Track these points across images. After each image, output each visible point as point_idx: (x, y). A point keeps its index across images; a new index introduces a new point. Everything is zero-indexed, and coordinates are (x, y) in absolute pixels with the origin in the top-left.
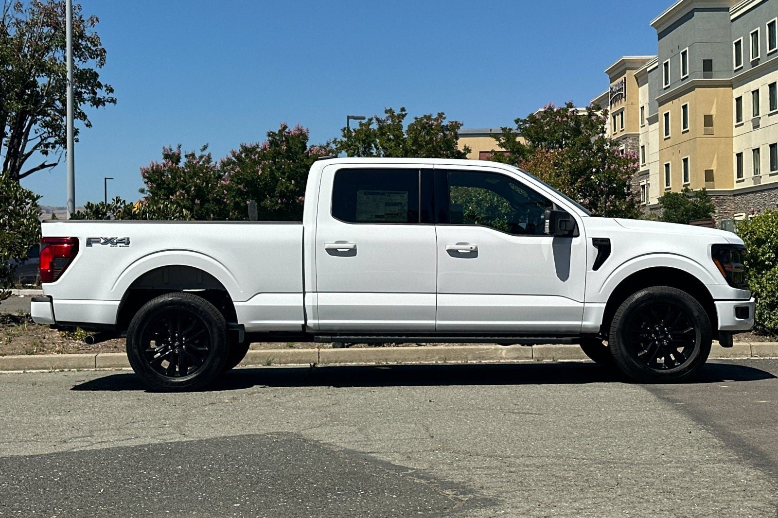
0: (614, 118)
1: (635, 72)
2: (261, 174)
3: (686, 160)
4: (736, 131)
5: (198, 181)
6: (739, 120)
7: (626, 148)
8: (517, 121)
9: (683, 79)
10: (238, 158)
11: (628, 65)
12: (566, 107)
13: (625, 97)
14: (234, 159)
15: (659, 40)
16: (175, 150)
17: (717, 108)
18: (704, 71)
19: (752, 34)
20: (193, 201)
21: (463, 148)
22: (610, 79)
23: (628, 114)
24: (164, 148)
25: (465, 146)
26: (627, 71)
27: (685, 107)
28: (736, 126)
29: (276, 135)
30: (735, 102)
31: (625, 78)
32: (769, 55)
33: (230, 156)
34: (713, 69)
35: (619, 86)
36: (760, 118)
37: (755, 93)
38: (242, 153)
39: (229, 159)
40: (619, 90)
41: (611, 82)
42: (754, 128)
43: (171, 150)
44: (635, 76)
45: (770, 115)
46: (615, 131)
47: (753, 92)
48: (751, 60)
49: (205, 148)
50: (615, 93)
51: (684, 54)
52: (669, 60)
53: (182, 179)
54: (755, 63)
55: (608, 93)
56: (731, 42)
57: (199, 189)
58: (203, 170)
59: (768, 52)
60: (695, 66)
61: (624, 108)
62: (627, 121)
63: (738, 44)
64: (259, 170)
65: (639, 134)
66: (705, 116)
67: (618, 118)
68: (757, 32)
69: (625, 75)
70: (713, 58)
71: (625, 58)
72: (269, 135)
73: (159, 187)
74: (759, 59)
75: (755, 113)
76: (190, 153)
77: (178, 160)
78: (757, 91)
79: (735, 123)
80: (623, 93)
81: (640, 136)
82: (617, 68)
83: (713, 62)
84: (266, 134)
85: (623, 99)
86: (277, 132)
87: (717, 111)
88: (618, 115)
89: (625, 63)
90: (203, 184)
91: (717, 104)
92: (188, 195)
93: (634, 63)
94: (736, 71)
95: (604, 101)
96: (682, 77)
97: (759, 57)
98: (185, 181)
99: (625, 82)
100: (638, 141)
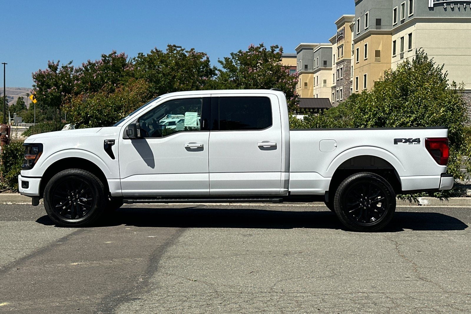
0: (339, 49)
1: (350, 24)
2: (96, 78)
3: (365, 76)
4: (393, 60)
5: (64, 82)
6: (394, 54)
7: (344, 67)
8: (232, 54)
9: (366, 29)
10: (86, 67)
11: (346, 20)
12: (260, 46)
13: (344, 38)
14: (84, 69)
15: (356, 6)
16: (56, 63)
17: (382, 46)
18: (376, 25)
19: (402, 5)
20: (61, 93)
21: (213, 67)
22: (338, 27)
23: (345, 48)
24: (49, 61)
25: (214, 67)
26: (346, 23)
27: (366, 45)
28: (393, 57)
29: (107, 57)
30: (393, 43)
31: (344, 27)
32: (409, 17)
33: (81, 67)
34: (382, 24)
35: (341, 32)
36: (404, 53)
37: (402, 39)
38: (88, 66)
39: (80, 68)
40: (341, 34)
41: (338, 29)
42: (401, 59)
43: (53, 63)
44: (350, 26)
45: (409, 51)
46: (339, 57)
47: (401, 38)
48: (401, 20)
49: (71, 63)
50: (339, 35)
51: (367, 15)
52: (360, 18)
53: (54, 80)
54: (403, 21)
55: (336, 36)
56: (392, 9)
57: (64, 86)
58: (67, 76)
59: (409, 15)
60: (372, 22)
61: (343, 44)
62: (345, 52)
63: (395, 10)
64: (94, 76)
65: (351, 59)
66: (376, 51)
67: (341, 49)
68: (404, 4)
69: (344, 26)
70: (381, 18)
71: (344, 15)
72: (103, 56)
73: (42, 84)
74: (404, 19)
75: (402, 51)
76: (65, 65)
77: (56, 69)
78: (403, 37)
79: (392, 55)
80: (343, 35)
81: (352, 60)
82: (341, 21)
83: (382, 20)
84: (101, 55)
85: (343, 39)
86: (108, 56)
87: (382, 48)
88: (340, 48)
89: (344, 19)
90: (66, 84)
91: (382, 44)
92: (58, 90)
93: (350, 19)
94: (394, 25)
95: (335, 40)
96: (365, 28)
97: (405, 18)
98: (56, 81)
99: (344, 30)
100: (350, 63)
